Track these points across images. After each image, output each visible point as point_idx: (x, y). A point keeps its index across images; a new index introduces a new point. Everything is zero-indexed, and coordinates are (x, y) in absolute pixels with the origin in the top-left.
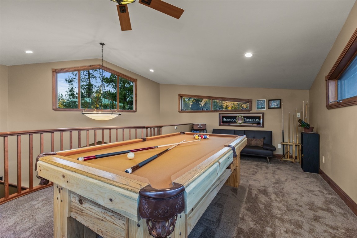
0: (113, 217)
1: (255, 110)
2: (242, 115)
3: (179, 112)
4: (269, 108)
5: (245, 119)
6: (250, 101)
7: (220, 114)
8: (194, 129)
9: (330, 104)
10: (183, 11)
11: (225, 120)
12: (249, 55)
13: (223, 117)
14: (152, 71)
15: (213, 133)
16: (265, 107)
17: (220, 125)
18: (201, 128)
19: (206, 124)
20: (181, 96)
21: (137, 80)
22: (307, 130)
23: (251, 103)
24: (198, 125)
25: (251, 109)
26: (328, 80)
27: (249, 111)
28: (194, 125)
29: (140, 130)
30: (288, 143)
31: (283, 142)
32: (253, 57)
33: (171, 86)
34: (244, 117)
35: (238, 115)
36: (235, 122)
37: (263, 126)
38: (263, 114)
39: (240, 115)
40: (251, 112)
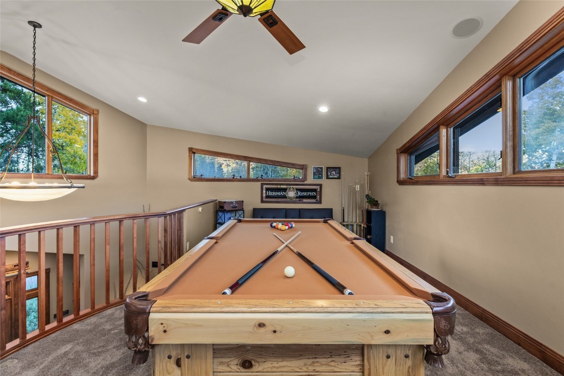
0: (332, 364)
1: (310, 179)
2: (294, 187)
3: (189, 179)
4: (328, 178)
5: (298, 192)
6: (303, 167)
7: (262, 185)
8: (225, 210)
9: (401, 179)
10: (304, 47)
11: (270, 193)
12: (324, 109)
13: (267, 189)
14: (143, 100)
15: (253, 218)
16: (322, 177)
17: (262, 201)
18: (236, 207)
19: (243, 201)
20: (192, 151)
21: (98, 111)
22: (374, 207)
23: (306, 170)
24: (232, 203)
25: (305, 179)
26: (400, 153)
27: (304, 182)
28: (225, 202)
29: (156, 219)
30: (348, 222)
31: (344, 222)
32: (328, 112)
33: (171, 132)
34: (297, 189)
35: (289, 187)
36: (285, 197)
37: (320, 202)
38: (321, 185)
39: (292, 187)
40: (305, 183)
